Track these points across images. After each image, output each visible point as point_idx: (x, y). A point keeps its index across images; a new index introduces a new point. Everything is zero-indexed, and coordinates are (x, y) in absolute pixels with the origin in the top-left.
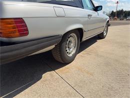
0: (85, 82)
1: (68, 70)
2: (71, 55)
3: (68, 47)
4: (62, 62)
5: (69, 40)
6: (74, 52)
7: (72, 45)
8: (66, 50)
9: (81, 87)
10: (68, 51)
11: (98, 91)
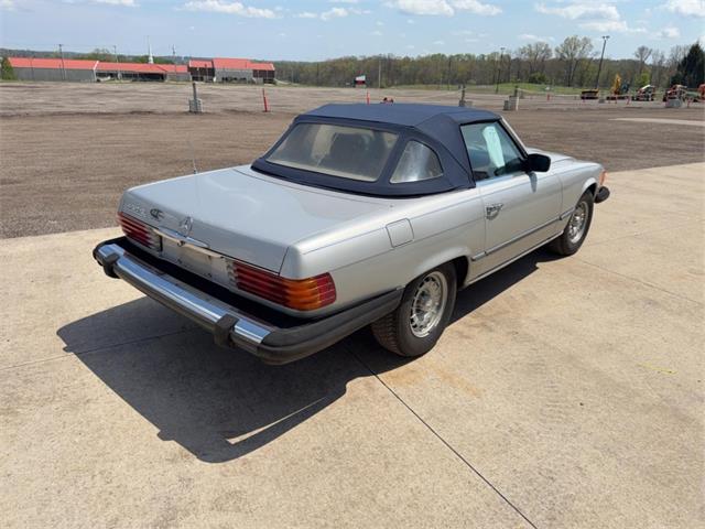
0: (455, 410)
1: (412, 376)
2: (424, 333)
3: (418, 311)
4: (398, 352)
5: (421, 290)
6: (434, 323)
7: (429, 303)
8: (412, 321)
9: (444, 422)
10: (417, 321)
11: (482, 434)
